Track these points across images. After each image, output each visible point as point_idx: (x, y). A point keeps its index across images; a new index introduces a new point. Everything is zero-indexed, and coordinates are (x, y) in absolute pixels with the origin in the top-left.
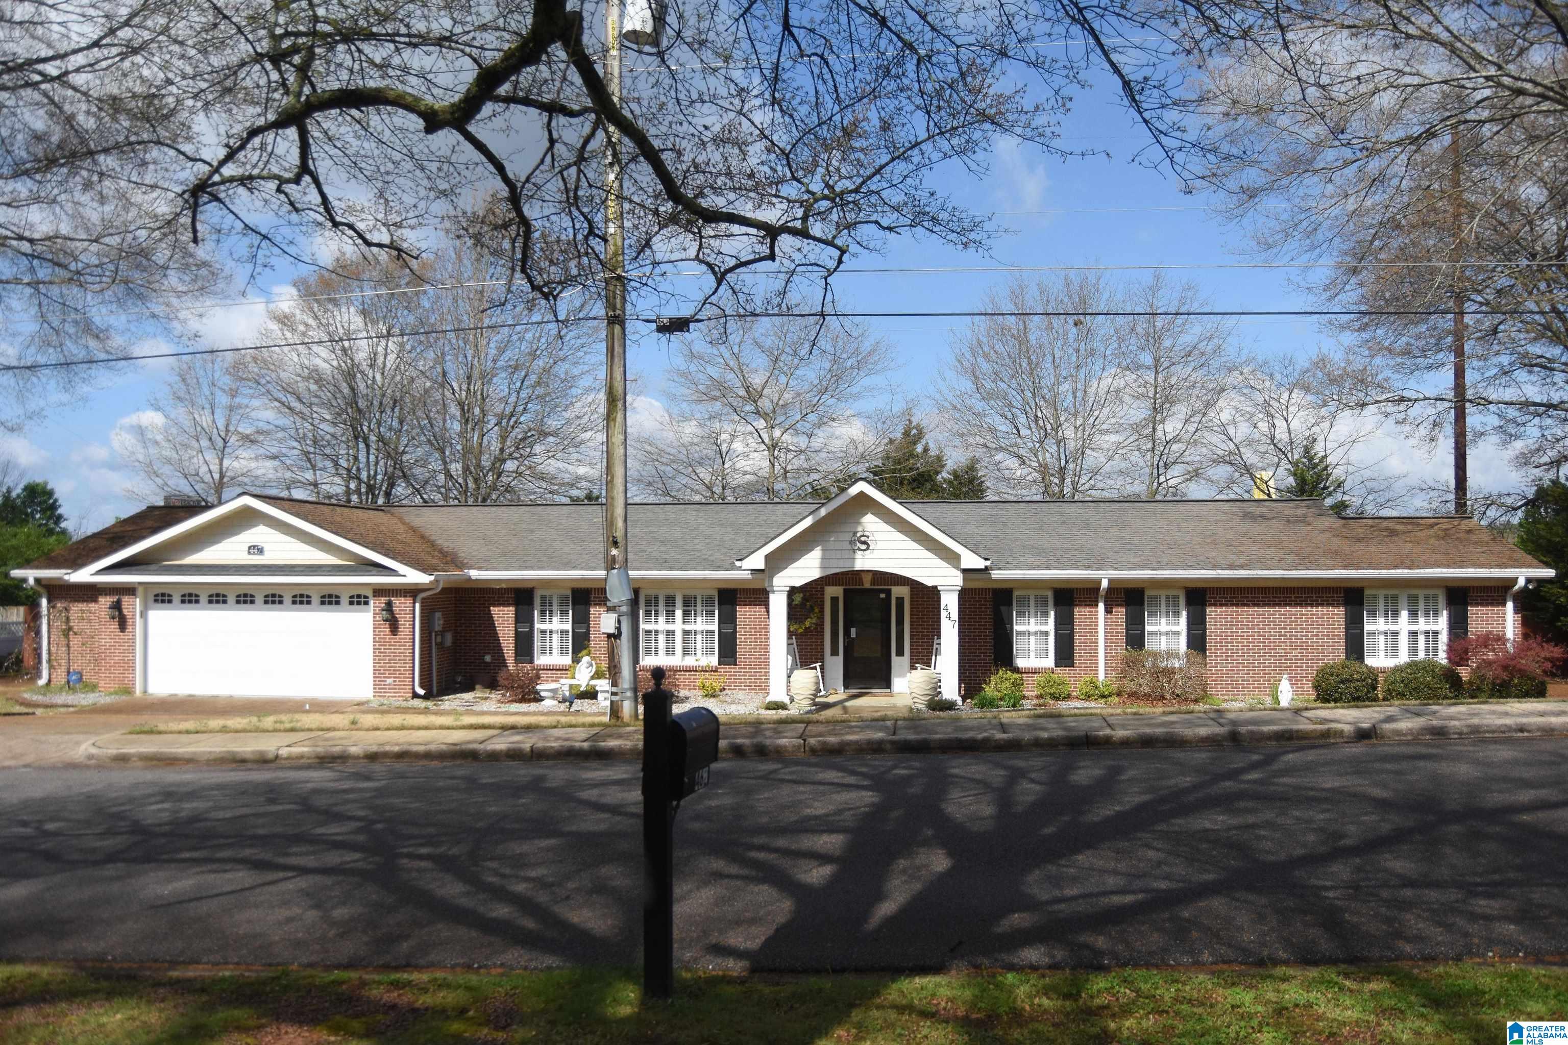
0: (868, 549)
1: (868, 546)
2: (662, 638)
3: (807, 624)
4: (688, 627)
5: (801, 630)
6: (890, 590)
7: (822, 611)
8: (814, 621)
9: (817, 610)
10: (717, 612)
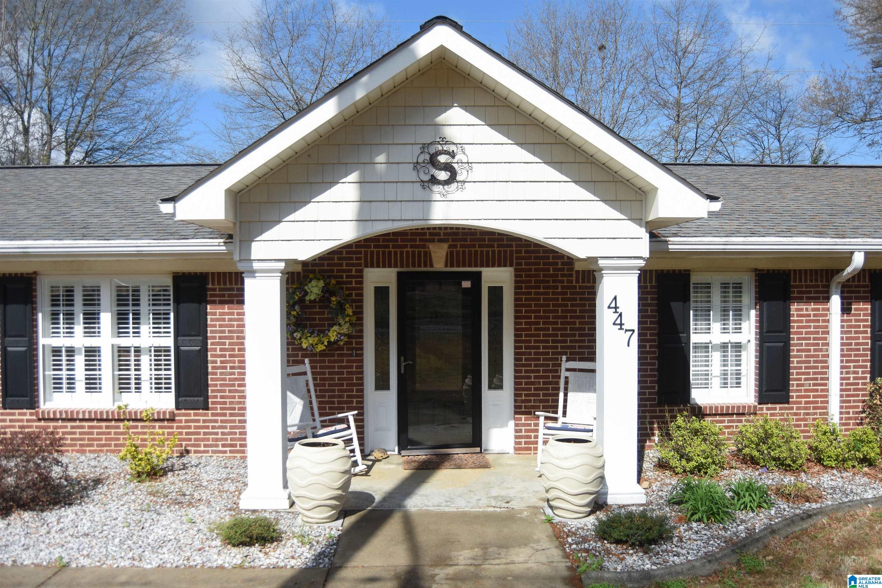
0: (452, 179)
1: (453, 174)
2: (80, 360)
3: (333, 336)
4: (124, 342)
5: (320, 348)
6: (479, 274)
7: (359, 313)
8: (345, 329)
9: (350, 311)
10: (172, 315)
